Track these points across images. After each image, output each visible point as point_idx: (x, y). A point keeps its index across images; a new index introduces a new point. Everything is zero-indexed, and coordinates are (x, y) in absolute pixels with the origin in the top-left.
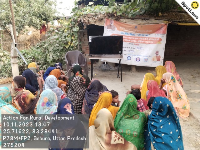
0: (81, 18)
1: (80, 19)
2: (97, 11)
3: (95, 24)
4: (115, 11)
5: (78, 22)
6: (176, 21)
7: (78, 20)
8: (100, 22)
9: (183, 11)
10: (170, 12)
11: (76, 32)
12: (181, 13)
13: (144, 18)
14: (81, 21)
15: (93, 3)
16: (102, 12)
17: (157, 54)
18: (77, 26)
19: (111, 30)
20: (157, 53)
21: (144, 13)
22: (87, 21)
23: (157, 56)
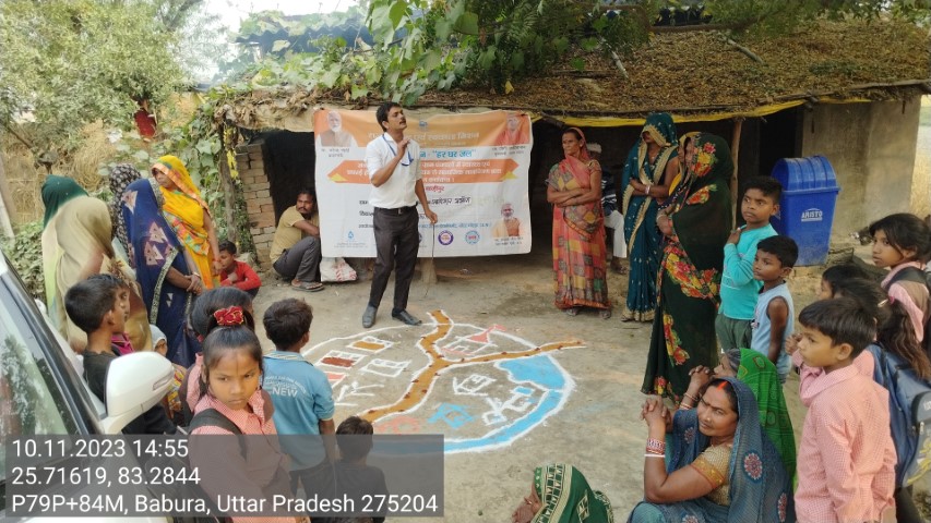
0: (226, 106)
1: (220, 110)
2: (291, 77)
3: (282, 128)
4: (346, 79)
5: (214, 120)
6: (560, 113)
7: (216, 116)
8: (299, 120)
9: (587, 72)
10: (546, 75)
11: (208, 155)
12: (580, 81)
13: (451, 102)
14: (228, 117)
15: (287, 44)
16: (305, 82)
17: (508, 215)
18: (212, 134)
19: (336, 148)
20: (507, 211)
21: (455, 84)
22: (247, 118)
23: (507, 221)
